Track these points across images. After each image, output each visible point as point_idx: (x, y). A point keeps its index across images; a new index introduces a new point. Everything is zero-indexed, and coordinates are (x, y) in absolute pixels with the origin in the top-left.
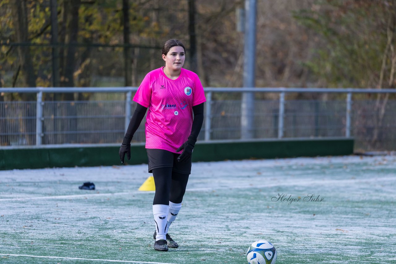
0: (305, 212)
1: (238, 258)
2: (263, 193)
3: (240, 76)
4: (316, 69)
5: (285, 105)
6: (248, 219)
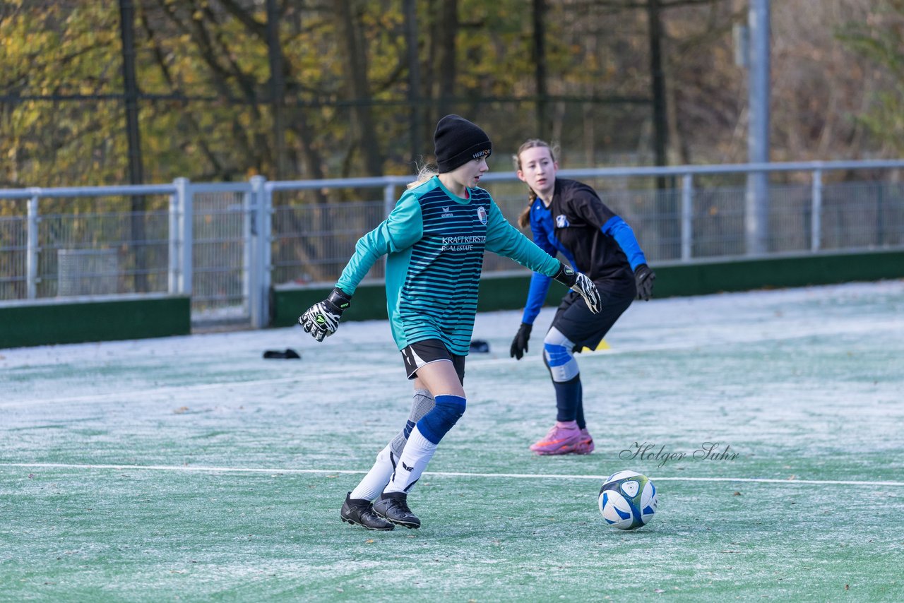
0: (859, 379)
1: (741, 463)
2: (785, 349)
3: (743, 145)
4: (877, 128)
5: (824, 192)
6: (759, 395)
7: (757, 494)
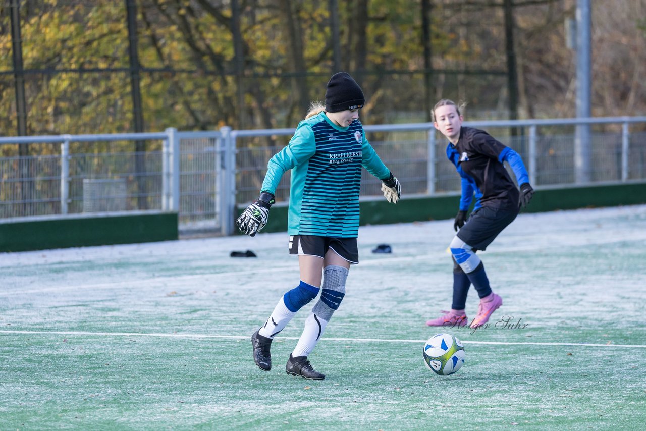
1: (572, 332)
2: (603, 251)
3: (573, 105)
5: (630, 139)
6: (585, 283)
7: (584, 355)
